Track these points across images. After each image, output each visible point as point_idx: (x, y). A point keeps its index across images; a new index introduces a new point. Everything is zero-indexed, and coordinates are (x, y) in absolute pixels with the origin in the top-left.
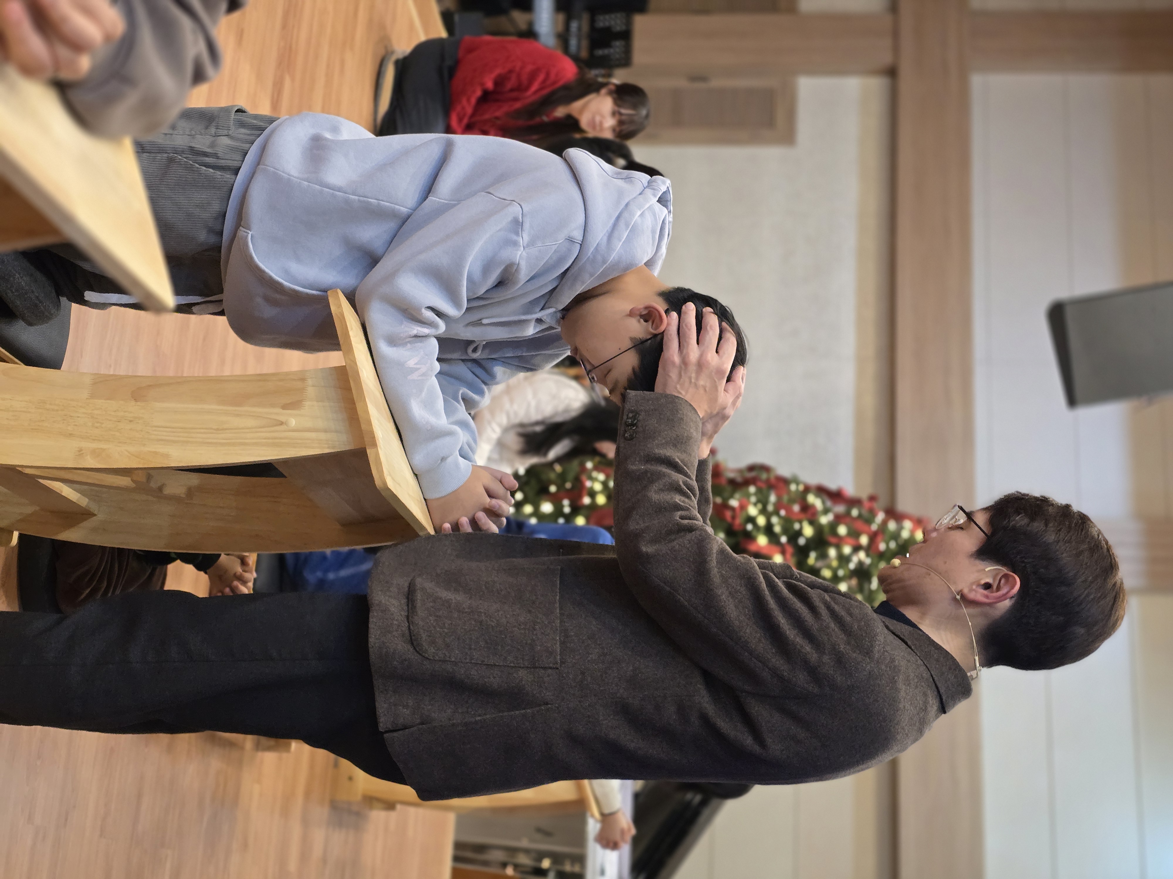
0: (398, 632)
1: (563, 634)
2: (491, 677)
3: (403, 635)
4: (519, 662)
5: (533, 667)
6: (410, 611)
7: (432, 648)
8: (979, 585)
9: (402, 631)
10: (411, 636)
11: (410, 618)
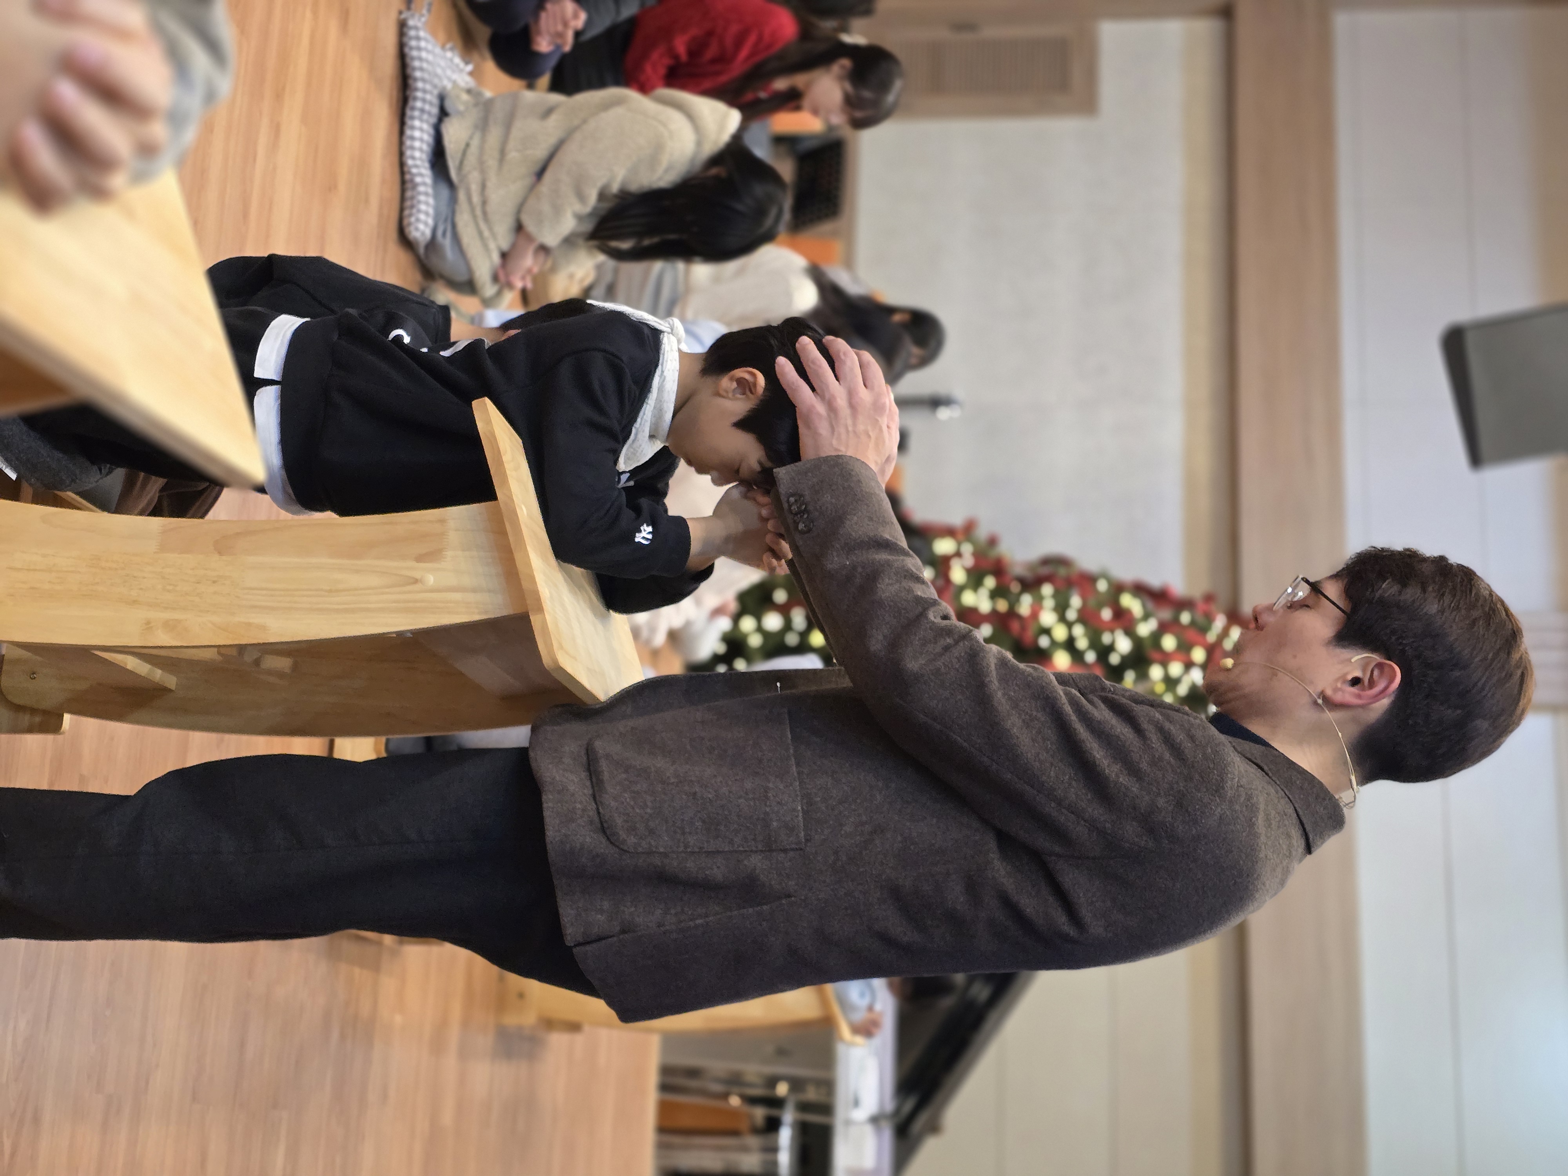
0: (584, 819)
1: (805, 801)
2: (714, 867)
3: (591, 822)
4: (749, 844)
5: (770, 847)
6: (596, 788)
7: (632, 837)
8: (1344, 682)
9: (589, 816)
10: (601, 823)
11: (597, 797)
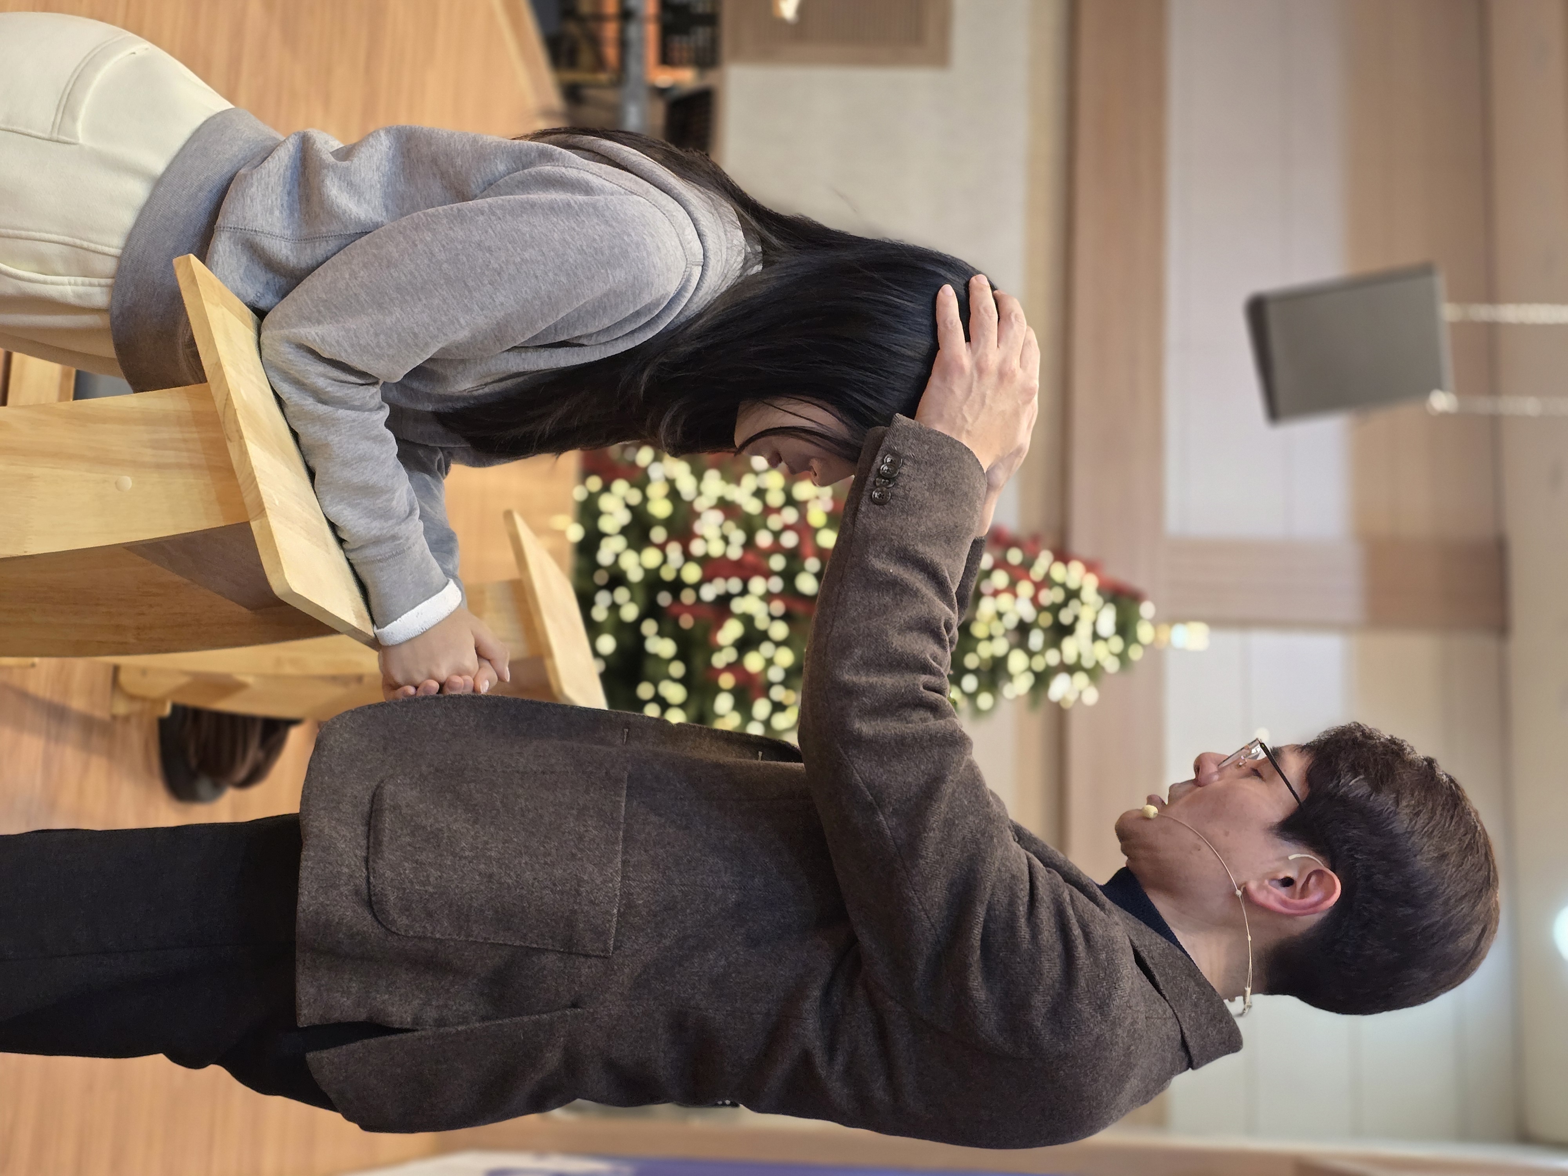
0: (349, 887)
3: (357, 893)
4: (546, 941)
5: (569, 949)
6: (371, 850)
7: (405, 917)
8: (1274, 879)
9: (356, 885)
10: (370, 896)
11: (371, 863)
